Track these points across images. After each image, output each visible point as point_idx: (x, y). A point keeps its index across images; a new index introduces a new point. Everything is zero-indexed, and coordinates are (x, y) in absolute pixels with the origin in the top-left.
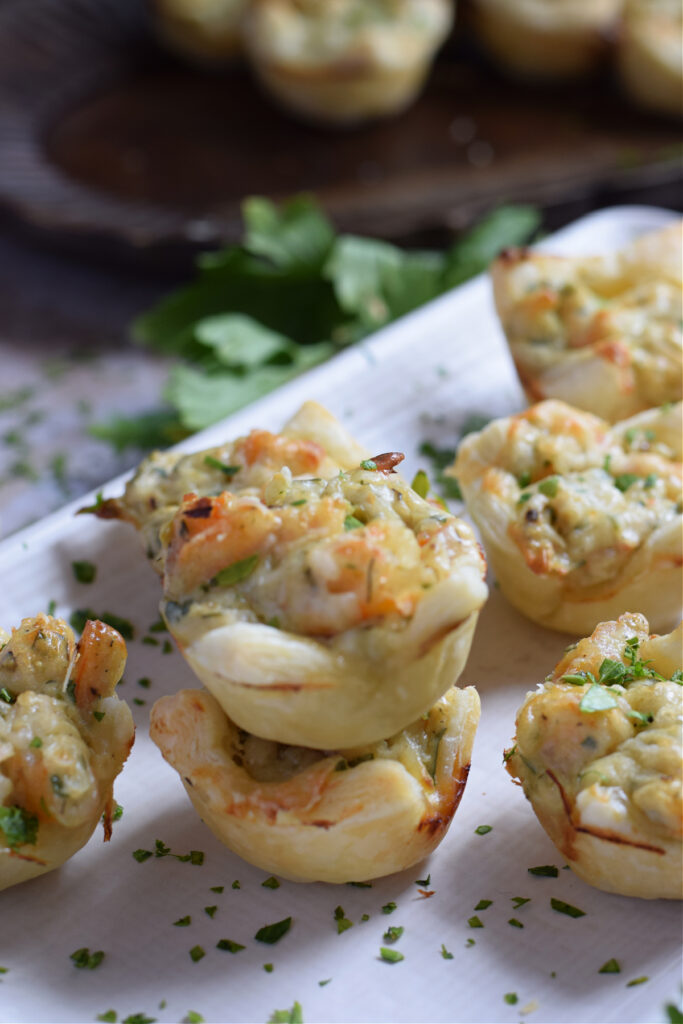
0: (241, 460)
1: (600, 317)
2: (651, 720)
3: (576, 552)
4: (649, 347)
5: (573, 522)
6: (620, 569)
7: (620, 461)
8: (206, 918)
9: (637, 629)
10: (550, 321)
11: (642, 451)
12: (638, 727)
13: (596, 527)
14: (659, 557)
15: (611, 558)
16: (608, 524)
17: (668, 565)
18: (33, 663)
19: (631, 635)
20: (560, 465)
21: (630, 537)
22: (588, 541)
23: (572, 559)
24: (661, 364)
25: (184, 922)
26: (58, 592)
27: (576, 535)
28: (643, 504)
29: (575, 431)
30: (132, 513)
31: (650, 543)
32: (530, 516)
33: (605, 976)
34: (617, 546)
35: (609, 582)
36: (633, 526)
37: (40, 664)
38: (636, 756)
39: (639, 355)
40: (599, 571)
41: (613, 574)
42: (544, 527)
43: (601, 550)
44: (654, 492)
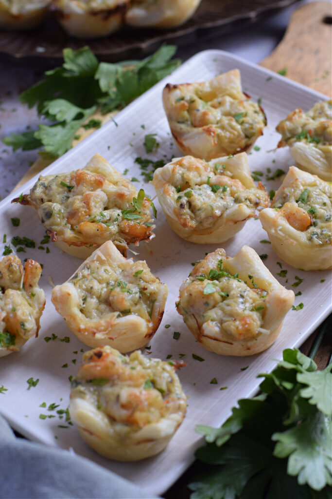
0: (74, 183)
1: (205, 114)
2: (228, 295)
3: (198, 219)
4: (223, 128)
5: (197, 208)
6: (214, 224)
7: (214, 178)
8: (73, 364)
9: (222, 255)
10: (186, 114)
11: (222, 174)
12: (224, 298)
13: (205, 209)
14: (228, 220)
15: (211, 220)
16: (210, 208)
17: (231, 224)
18: (9, 276)
19: (219, 258)
20: (192, 183)
21: (218, 212)
22: (203, 215)
23: (197, 221)
24: (228, 134)
25: (65, 366)
26: (7, 232)
27: (198, 213)
28: (222, 198)
29: (197, 169)
30: (34, 203)
31: (225, 215)
32: (182, 206)
33: (213, 385)
34: (213, 216)
35: (208, 228)
36: (218, 208)
37: (11, 276)
38: (223, 310)
39: (219, 131)
40: (206, 225)
41: (211, 226)
42: (186, 210)
43: (207, 218)
44: (226, 193)
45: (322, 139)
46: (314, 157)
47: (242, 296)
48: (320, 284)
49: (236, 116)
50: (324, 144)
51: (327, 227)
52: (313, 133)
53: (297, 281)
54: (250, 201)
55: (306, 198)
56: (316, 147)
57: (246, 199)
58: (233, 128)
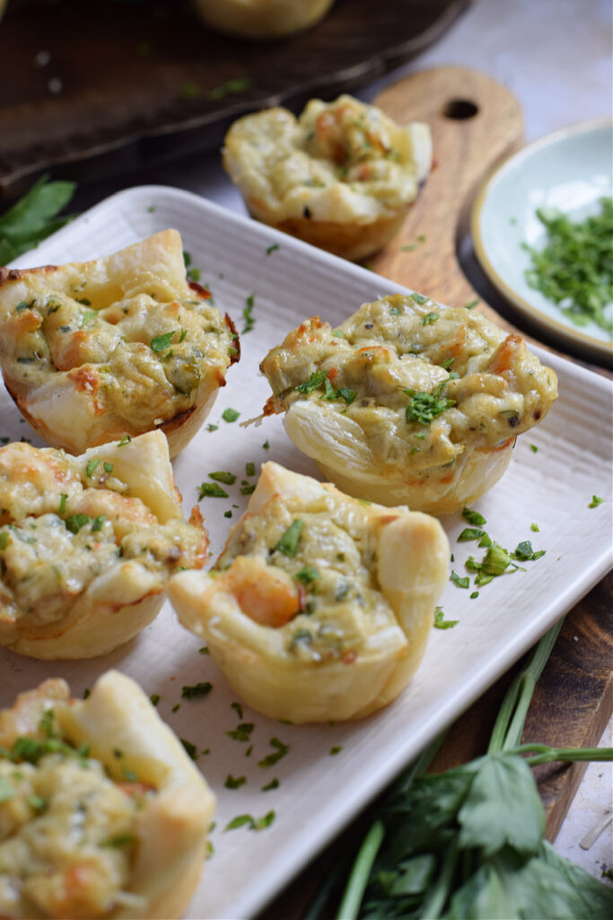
1: (79, 337)
3: (23, 601)
4: (119, 371)
5: (19, 575)
6: (67, 611)
7: (77, 496)
9: (55, 698)
10: (37, 338)
11: (101, 485)
13: (41, 578)
14: (99, 602)
15: (57, 604)
16: (52, 575)
17: (105, 612)
19: (49, 705)
20: (16, 512)
21: (74, 585)
22: (34, 592)
23: (20, 607)
24: (130, 387)
27: (22, 587)
28: (89, 548)
29: (32, 475)
31: (90, 591)
34: (60, 594)
35: (52, 624)
36: (73, 573)
38: (30, 843)
39: (109, 378)
40: (47, 615)
41: (60, 616)
43: (47, 598)
44: (100, 534)
45: (361, 392)
46: (336, 438)
47: (83, 809)
48: (328, 759)
49: (157, 342)
50: (365, 404)
51: (336, 617)
52: (339, 377)
53: (273, 751)
54: (155, 553)
55: (294, 542)
56: (344, 412)
57: (144, 550)
58: (144, 370)
